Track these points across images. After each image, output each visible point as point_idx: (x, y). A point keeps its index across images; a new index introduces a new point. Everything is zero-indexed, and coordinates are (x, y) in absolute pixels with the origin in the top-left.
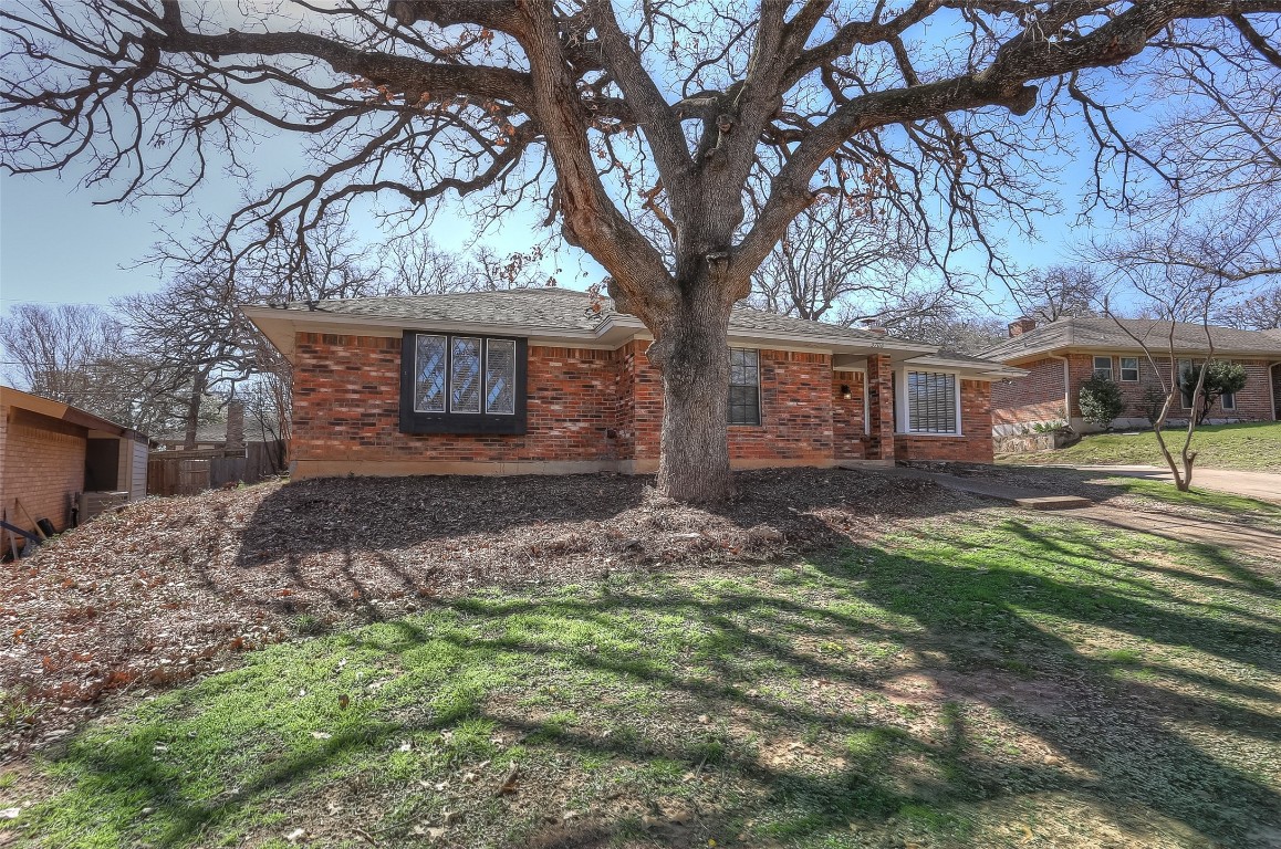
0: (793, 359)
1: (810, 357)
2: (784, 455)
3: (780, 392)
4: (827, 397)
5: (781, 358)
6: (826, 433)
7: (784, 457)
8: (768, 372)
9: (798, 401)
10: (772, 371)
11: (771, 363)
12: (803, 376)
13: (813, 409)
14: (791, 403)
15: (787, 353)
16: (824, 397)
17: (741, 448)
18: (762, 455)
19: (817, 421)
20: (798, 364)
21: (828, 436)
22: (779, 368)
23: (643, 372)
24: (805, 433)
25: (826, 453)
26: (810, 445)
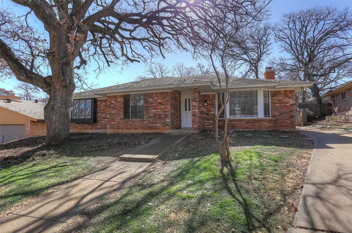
0: (155, 95)
1: (162, 94)
2: (151, 128)
3: (150, 107)
4: (168, 107)
5: (150, 95)
6: (168, 120)
7: (151, 129)
8: (146, 101)
9: (157, 109)
10: (148, 100)
11: (147, 97)
12: (159, 101)
13: (163, 112)
14: (154, 110)
15: (153, 93)
16: (167, 107)
17: (136, 126)
18: (143, 128)
19: (164, 116)
20: (157, 97)
21: (168, 122)
22: (150, 99)
23: (109, 105)
24: (160, 120)
25: (167, 127)
26: (161, 125)
